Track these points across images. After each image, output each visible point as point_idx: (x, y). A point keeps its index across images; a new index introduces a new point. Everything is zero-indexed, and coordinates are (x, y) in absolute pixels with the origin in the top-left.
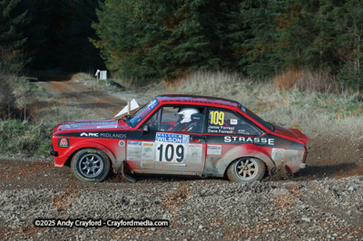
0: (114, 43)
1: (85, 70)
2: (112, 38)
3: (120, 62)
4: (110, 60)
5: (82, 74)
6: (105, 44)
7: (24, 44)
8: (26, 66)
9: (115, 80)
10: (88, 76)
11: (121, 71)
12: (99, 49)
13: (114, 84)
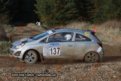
0: (43, 12)
1: (32, 22)
2: (42, 10)
3: (45, 19)
4: (42, 18)
5: (31, 24)
6: (39, 12)
7: (9, 13)
8: (10, 21)
9: (43, 25)
10: (33, 24)
11: (46, 22)
12: (37, 14)
13: (43, 27)
